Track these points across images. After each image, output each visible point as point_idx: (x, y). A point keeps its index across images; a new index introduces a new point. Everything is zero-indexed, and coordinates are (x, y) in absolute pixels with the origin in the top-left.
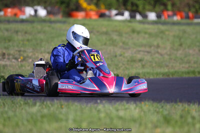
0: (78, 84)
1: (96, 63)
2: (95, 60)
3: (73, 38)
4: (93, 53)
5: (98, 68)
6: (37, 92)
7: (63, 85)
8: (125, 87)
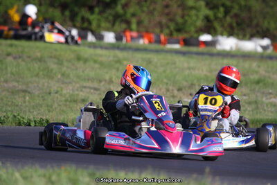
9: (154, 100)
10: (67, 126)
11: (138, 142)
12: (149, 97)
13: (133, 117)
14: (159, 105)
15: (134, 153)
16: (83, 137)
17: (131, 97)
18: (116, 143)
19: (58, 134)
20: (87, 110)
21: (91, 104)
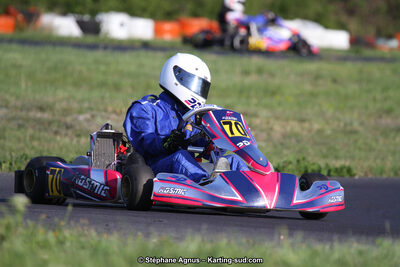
0: (197, 185)
1: (235, 140)
2: (232, 133)
3: (175, 81)
4: (227, 119)
5: (241, 152)
6: (99, 197)
7: (164, 187)
8: (299, 198)
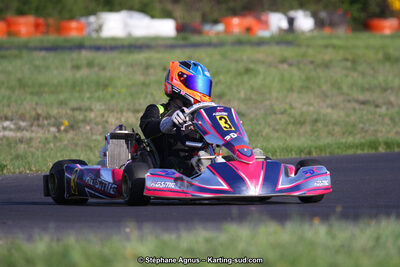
9: (218, 115)
10: (86, 164)
11: (196, 182)
12: (210, 111)
13: (187, 143)
14: (226, 122)
15: (191, 200)
16: (111, 180)
17: (183, 112)
18: (163, 186)
19: (72, 177)
20: (114, 136)
21: (121, 127)
